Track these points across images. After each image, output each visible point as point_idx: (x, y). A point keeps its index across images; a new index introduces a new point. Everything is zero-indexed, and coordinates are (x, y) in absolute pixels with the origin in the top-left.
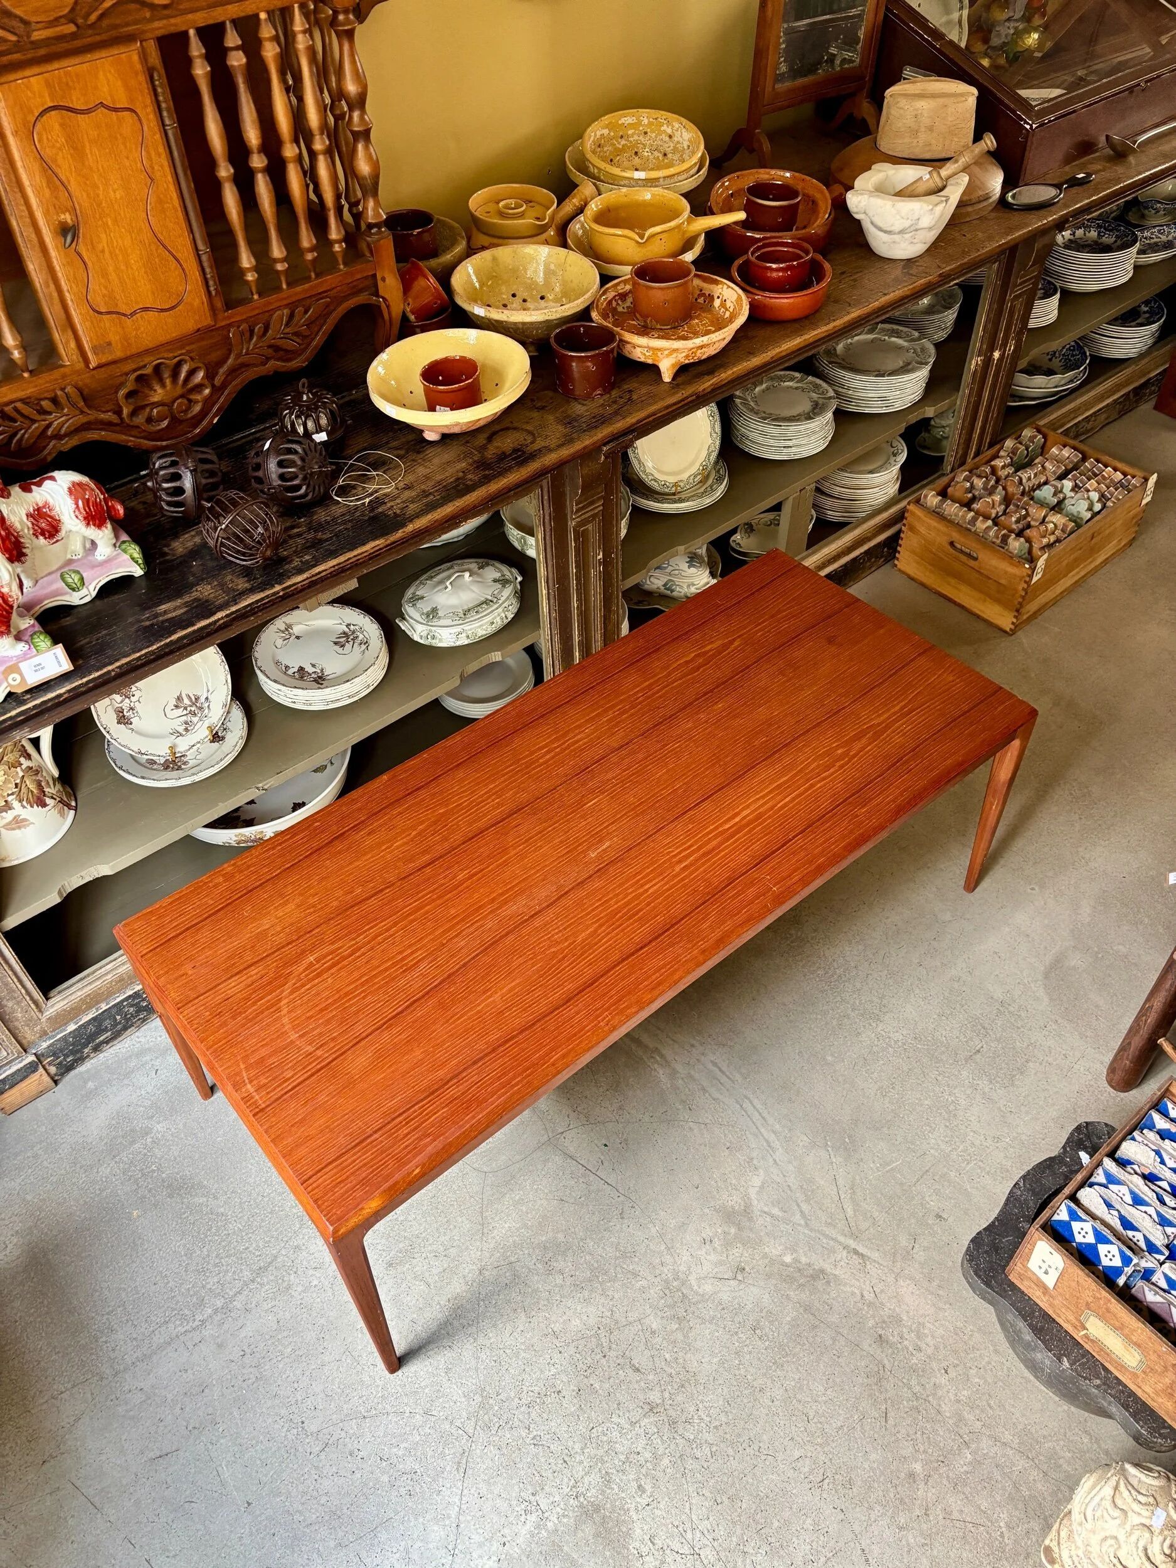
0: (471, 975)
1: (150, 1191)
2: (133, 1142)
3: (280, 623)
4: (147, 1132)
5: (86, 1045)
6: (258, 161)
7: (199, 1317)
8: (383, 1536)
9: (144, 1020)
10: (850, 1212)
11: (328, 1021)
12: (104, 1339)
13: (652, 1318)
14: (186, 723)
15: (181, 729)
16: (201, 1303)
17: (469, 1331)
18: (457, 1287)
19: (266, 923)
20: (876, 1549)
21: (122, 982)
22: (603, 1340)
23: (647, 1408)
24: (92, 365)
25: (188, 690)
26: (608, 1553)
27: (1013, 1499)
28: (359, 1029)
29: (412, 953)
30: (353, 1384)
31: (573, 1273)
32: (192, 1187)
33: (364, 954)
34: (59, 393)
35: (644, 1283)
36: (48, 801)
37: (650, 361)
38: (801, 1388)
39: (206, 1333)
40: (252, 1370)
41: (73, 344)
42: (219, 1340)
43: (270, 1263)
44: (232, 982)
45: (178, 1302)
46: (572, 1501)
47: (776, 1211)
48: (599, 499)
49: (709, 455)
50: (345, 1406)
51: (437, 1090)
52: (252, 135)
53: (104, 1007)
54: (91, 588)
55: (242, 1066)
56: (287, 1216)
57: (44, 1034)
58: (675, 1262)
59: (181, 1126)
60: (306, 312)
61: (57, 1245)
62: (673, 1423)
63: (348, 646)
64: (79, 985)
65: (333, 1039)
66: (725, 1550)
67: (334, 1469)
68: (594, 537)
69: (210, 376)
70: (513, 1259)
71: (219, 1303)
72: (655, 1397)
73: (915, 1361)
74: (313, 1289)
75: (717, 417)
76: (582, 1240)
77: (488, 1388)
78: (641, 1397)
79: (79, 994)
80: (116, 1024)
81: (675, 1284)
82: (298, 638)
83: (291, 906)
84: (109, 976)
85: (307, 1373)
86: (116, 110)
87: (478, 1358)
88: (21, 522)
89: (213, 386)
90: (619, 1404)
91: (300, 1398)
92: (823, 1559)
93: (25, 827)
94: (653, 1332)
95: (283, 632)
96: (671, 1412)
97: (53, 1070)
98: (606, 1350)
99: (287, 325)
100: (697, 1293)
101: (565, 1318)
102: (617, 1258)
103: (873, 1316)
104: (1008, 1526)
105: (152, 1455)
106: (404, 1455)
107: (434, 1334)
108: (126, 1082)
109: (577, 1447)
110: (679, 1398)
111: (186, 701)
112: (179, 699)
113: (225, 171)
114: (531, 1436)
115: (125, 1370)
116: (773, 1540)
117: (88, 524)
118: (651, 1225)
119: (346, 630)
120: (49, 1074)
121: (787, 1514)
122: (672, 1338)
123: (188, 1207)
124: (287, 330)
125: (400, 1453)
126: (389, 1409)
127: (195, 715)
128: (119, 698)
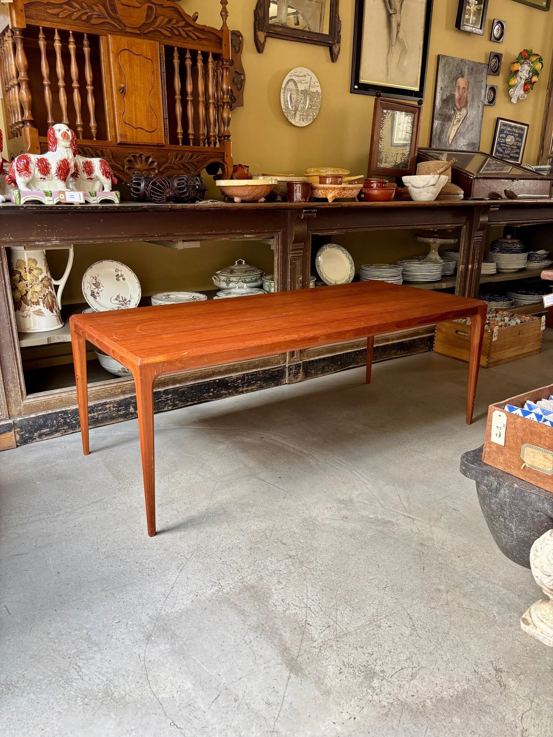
1: (48, 477)
4: (54, 462)
5: (36, 431)
6: (189, 98)
7: (57, 514)
8: (129, 588)
9: (65, 431)
10: (406, 505)
11: (156, 330)
13: (295, 528)
16: (60, 509)
17: (197, 526)
18: (194, 513)
19: (137, 317)
20: (416, 615)
21: (62, 403)
22: (267, 534)
23: (287, 556)
24: (118, 142)
25: (123, 295)
26: (256, 603)
27: (500, 604)
28: (169, 332)
30: (129, 539)
31: (255, 513)
32: (69, 477)
34: (104, 150)
35: (292, 518)
36: (54, 311)
37: (324, 197)
38: (375, 556)
39: (58, 519)
40: (77, 531)
41: (114, 134)
42: (64, 521)
43: (99, 501)
45: (48, 509)
46: (239, 584)
47: (366, 502)
48: (301, 249)
49: (350, 278)
50: (123, 545)
52: (189, 88)
53: (50, 412)
54: (98, 199)
57: (20, 414)
58: (310, 513)
59: (70, 461)
60: (197, 157)
62: (301, 563)
64: (43, 395)
65: (157, 333)
66: (325, 607)
67: (110, 564)
68: (299, 268)
69: (159, 166)
70: (225, 507)
71: (69, 510)
72: (292, 553)
73: (440, 552)
75: (353, 264)
76: (262, 503)
77: (201, 544)
78: (285, 553)
79: (41, 398)
80: (53, 426)
81: (310, 519)
84: (57, 396)
85: (106, 534)
86: (147, 58)
87: (198, 535)
88: (80, 164)
89: (159, 171)
90: (272, 554)
91: (99, 541)
92: (384, 615)
93: (42, 316)
94: (295, 533)
95: (166, 296)
96: (301, 559)
97: (18, 437)
98: (268, 537)
99: (190, 159)
100: (321, 523)
101: (248, 525)
102: (279, 510)
103: (418, 537)
104: (497, 613)
107: (177, 526)
108: (50, 449)
109: (246, 566)
110: (307, 554)
111: (121, 299)
112: (118, 296)
113: (178, 97)
114: (221, 561)
115: (12, 527)
116: (355, 606)
117: (103, 174)
118: (299, 501)
119: (192, 297)
120: (15, 438)
121: (364, 597)
122: (305, 535)
123: (64, 483)
124: (190, 161)
125: (148, 562)
126: (146, 547)
127: (123, 305)
128: (94, 287)
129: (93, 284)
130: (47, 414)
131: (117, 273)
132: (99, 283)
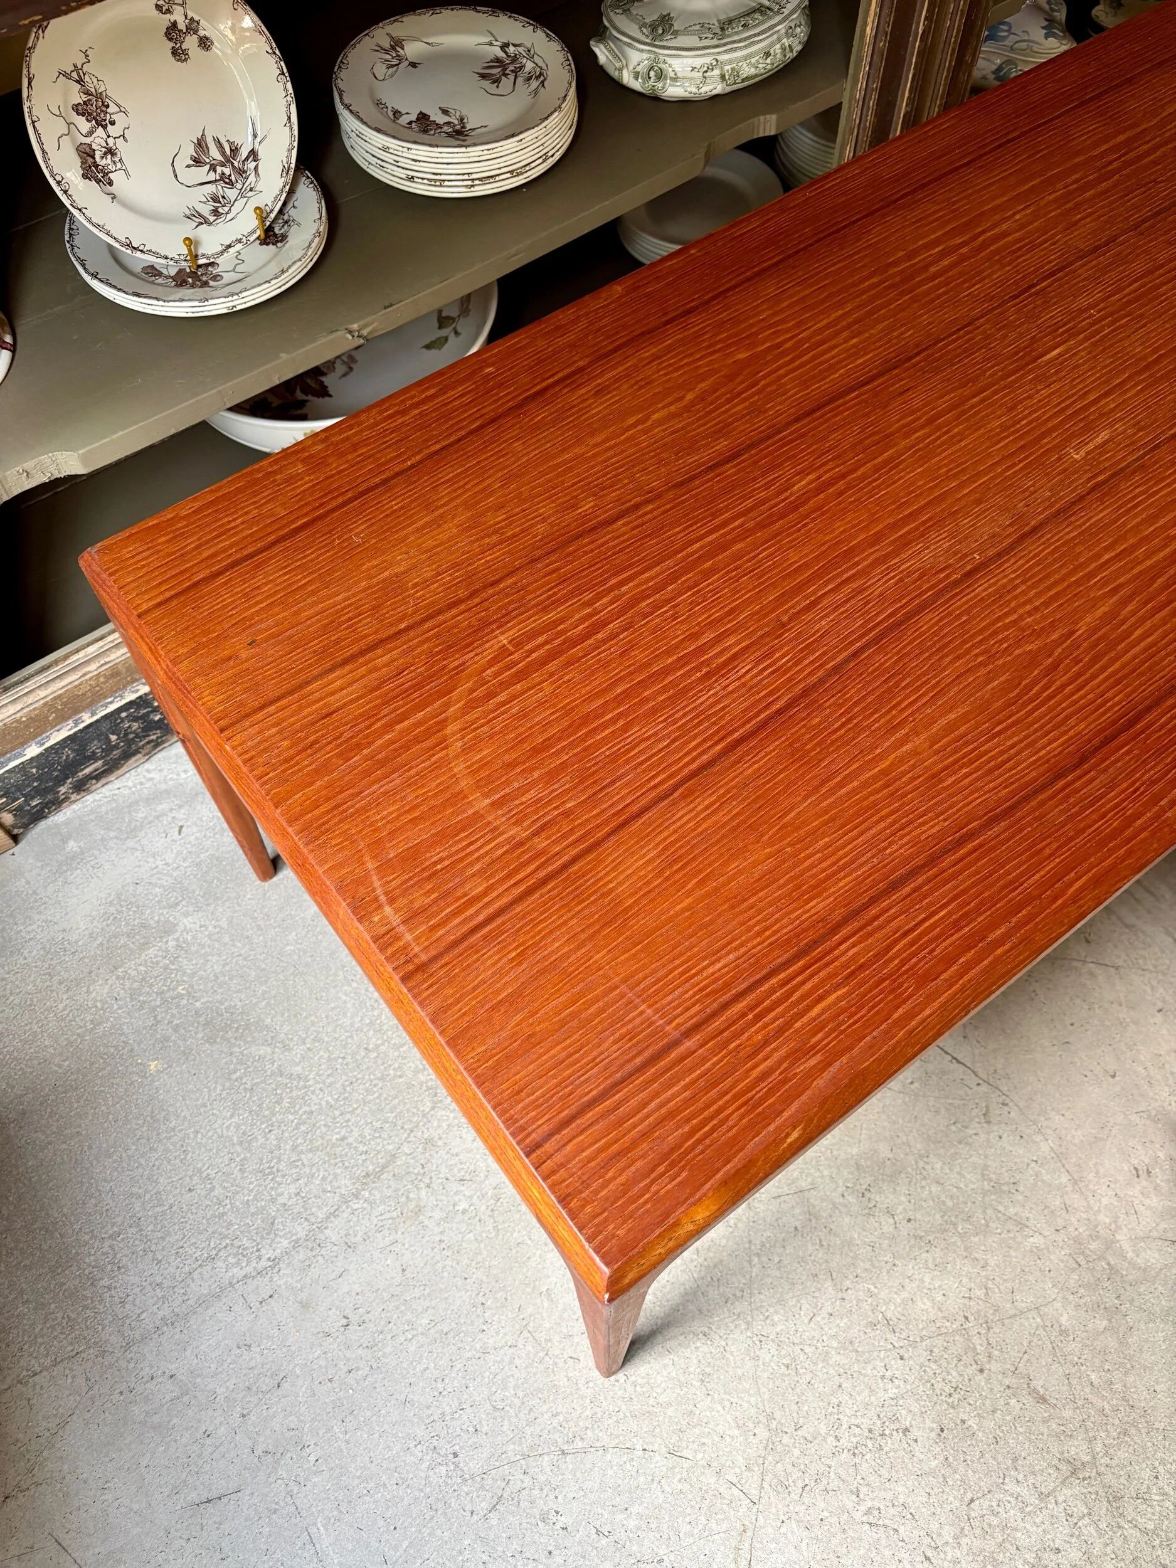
0: (854, 692)
1: (176, 1029)
2: (145, 946)
3: (381, 34)
4: (167, 929)
5: (61, 781)
7: (267, 1253)
9: (157, 744)
11: (552, 776)
12: (105, 1282)
13: (1058, 1305)
14: (215, 199)
15: (206, 210)
17: (740, 1307)
19: (400, 561)
21: (117, 678)
22: (976, 1340)
25: (220, 129)
28: (620, 797)
29: (718, 639)
30: (540, 1390)
31: (910, 1214)
32: (247, 1027)
33: (613, 636)
35: (1037, 1240)
39: (280, 1282)
40: (360, 1352)
42: (303, 1296)
43: (384, 1167)
44: (338, 679)
45: (230, 1224)
50: (528, 1430)
51: (815, 944)
53: (87, 719)
55: (371, 865)
56: (410, 1086)
58: (1089, 1207)
59: (224, 923)
61: (24, 1113)
62: (1114, 1499)
63: (507, 83)
64: (41, 679)
65: (567, 814)
67: (515, 1545)
70: (804, 1184)
71: (301, 1230)
72: (1078, 1449)
74: (459, 1217)
76: (921, 1157)
77: (778, 1414)
78: (1055, 1449)
79: (42, 693)
80: (110, 748)
81: (1093, 1246)
82: (413, 65)
83: (451, 529)
84: (93, 667)
85: (459, 1366)
87: (756, 1358)
90: (1015, 1460)
91: (448, 1410)
94: (1064, 1332)
95: (387, 52)
96: (1108, 1479)
97: (7, 818)
98: (982, 1358)
100: (1133, 1265)
101: (904, 1295)
102: (985, 1193)
105: (193, 1497)
106: (639, 1528)
107: (675, 1309)
108: (131, 843)
109: (948, 1534)
110: (1122, 1455)
111: (215, 153)
112: (201, 144)
114: (863, 1508)
115: (143, 1338)
118: (1038, 1138)
119: (501, 54)
122: (1099, 1344)
123: (240, 1062)
125: (632, 1523)
126: (606, 1441)
127: (231, 184)
128: (84, 125)
129: (79, 109)
130: (81, 731)
131: (165, 20)
132: (99, 96)
